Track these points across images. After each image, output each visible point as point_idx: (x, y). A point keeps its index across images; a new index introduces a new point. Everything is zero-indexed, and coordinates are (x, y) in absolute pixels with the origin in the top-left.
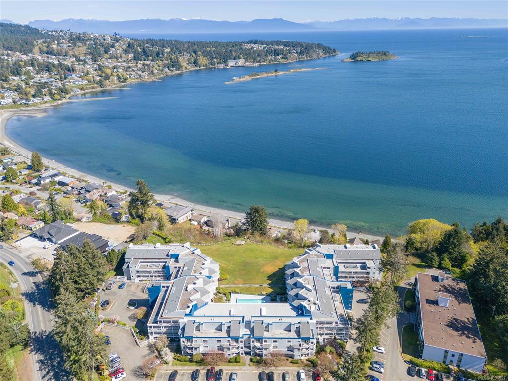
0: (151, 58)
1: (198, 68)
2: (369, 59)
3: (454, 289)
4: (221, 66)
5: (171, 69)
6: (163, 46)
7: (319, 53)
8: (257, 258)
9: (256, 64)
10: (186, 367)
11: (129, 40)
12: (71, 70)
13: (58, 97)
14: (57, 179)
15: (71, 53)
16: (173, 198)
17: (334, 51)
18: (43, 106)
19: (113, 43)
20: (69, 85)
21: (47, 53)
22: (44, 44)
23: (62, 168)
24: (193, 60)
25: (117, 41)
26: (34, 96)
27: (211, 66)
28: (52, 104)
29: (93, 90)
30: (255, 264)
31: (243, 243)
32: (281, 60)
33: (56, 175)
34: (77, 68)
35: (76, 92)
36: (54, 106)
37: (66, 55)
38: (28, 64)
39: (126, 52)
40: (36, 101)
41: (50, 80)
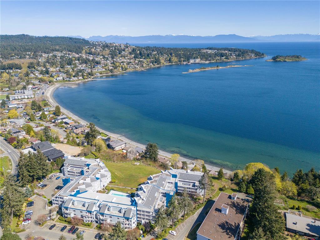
0: (144, 57)
1: (171, 64)
2: (285, 60)
3: (239, 205)
4: (185, 63)
5: (155, 64)
6: (153, 51)
7: (252, 56)
8: (139, 173)
9: (207, 62)
10: (61, 224)
11: (134, 47)
12: (98, 63)
13: (86, 77)
14: (64, 120)
15: (101, 54)
16: (121, 136)
17: (263, 54)
18: (77, 82)
19: (125, 48)
20: (94, 71)
21: (89, 54)
22: (88, 49)
23: (71, 115)
24: (168, 59)
25: (127, 48)
26: (74, 76)
27: (179, 63)
28: (83, 81)
29: (107, 74)
30: (136, 177)
31: (138, 165)
32: (224, 60)
33: (64, 118)
34: (102, 62)
35: (97, 75)
36: (83, 82)
37: (98, 55)
38: (76, 59)
39: (130, 53)
40: (74, 79)
41: (86, 68)
